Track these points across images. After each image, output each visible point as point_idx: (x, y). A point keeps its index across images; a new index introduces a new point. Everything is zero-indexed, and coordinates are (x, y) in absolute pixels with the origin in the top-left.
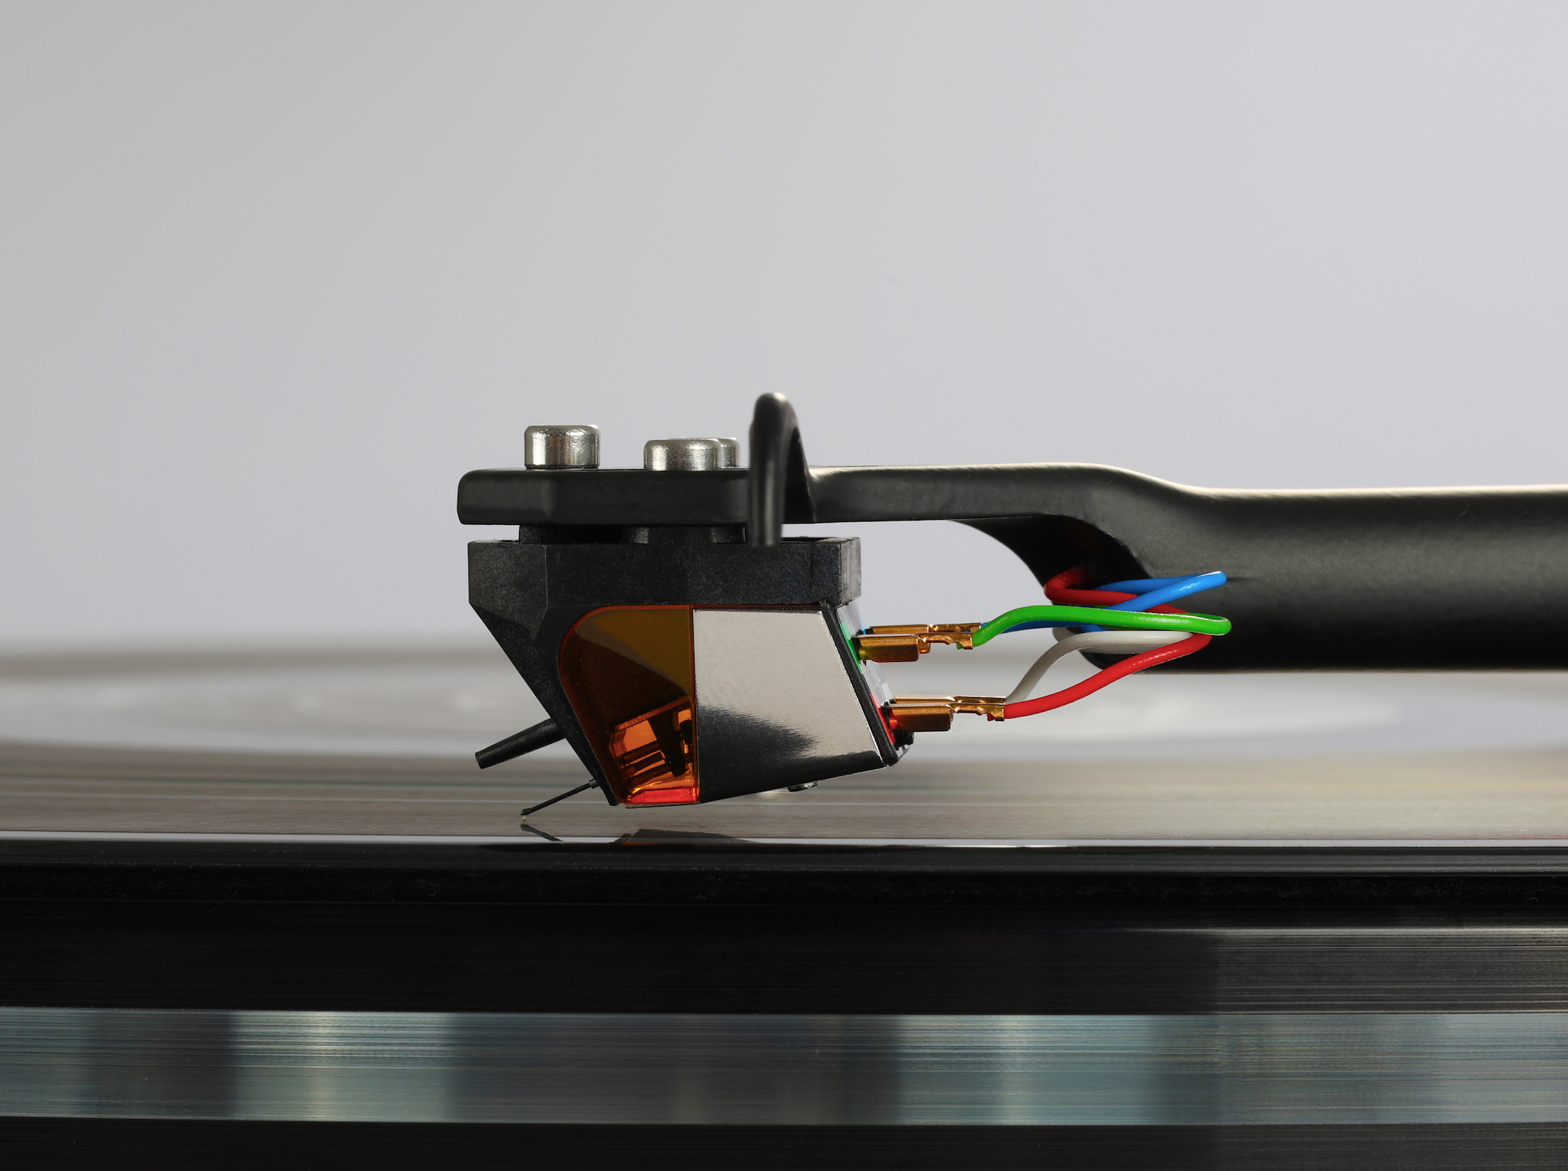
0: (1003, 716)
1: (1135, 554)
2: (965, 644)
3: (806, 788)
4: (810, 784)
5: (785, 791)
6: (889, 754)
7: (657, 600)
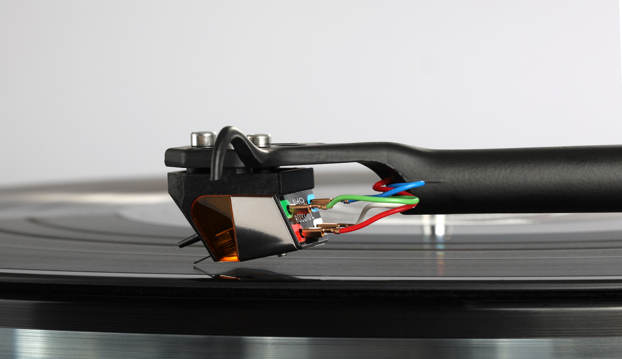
0: (339, 232)
1: (400, 174)
2: (324, 208)
3: (282, 256)
4: (285, 254)
5: (276, 256)
6: (298, 246)
7: (219, 194)
